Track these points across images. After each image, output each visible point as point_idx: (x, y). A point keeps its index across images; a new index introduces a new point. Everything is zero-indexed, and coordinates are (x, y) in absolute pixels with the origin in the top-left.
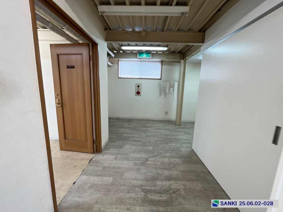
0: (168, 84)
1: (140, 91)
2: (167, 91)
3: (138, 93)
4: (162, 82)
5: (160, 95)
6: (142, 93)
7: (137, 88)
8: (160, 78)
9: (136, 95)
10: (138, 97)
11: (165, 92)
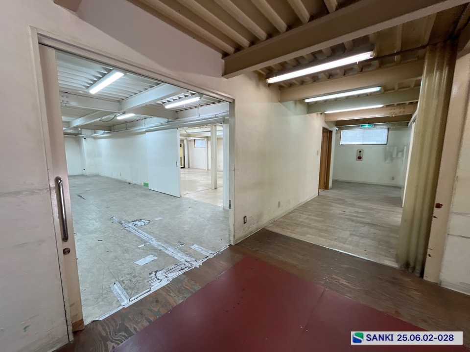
0: (396, 148)
1: (361, 156)
2: (394, 156)
3: (360, 158)
4: (387, 147)
5: (385, 159)
6: (364, 158)
7: (359, 153)
8: (385, 143)
9: (357, 160)
10: (359, 162)
11: (391, 156)
